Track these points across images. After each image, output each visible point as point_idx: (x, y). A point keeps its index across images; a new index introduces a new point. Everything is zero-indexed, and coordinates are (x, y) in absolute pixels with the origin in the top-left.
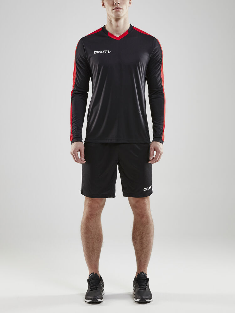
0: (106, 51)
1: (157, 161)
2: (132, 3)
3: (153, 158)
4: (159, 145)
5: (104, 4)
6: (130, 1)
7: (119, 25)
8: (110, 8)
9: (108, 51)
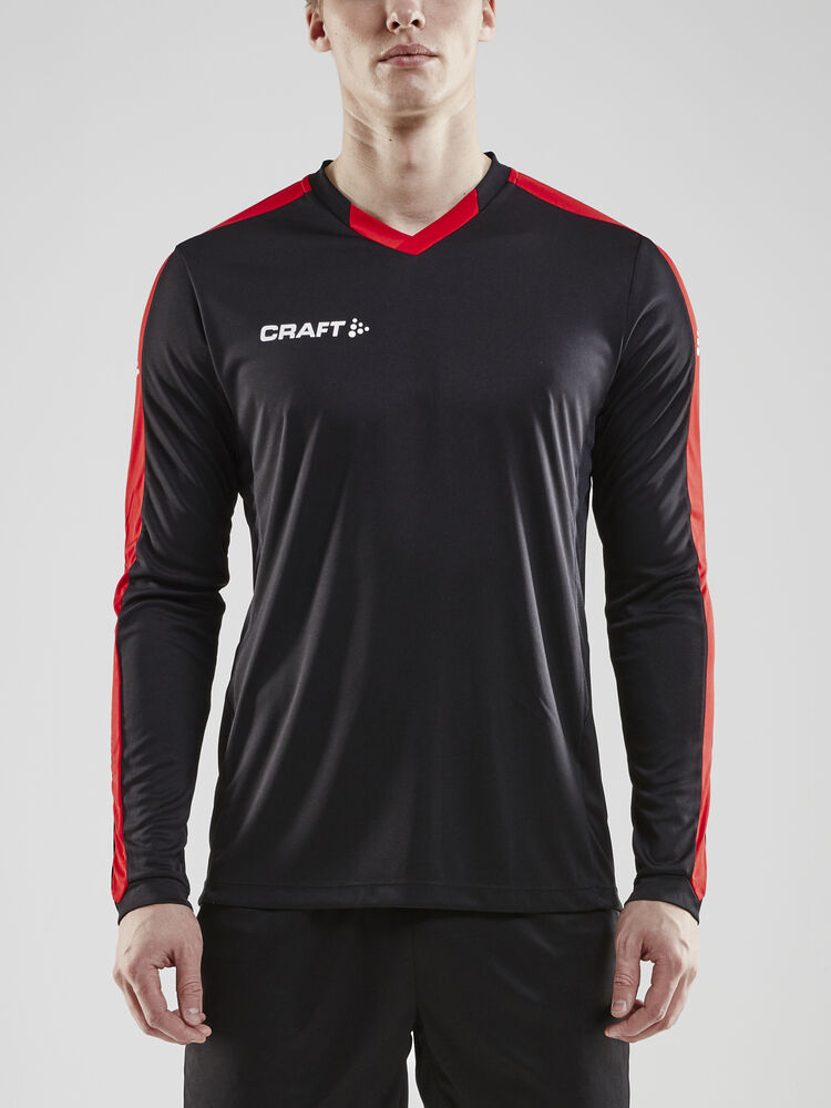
0: (336, 325)
1: (662, 1025)
2: (496, 17)
3: (637, 1006)
4: (672, 922)
5: (321, 24)
6: (488, 8)
7: (416, 158)
8: (363, 54)
9: (349, 323)
